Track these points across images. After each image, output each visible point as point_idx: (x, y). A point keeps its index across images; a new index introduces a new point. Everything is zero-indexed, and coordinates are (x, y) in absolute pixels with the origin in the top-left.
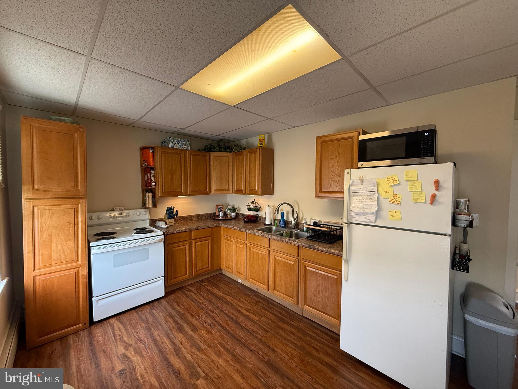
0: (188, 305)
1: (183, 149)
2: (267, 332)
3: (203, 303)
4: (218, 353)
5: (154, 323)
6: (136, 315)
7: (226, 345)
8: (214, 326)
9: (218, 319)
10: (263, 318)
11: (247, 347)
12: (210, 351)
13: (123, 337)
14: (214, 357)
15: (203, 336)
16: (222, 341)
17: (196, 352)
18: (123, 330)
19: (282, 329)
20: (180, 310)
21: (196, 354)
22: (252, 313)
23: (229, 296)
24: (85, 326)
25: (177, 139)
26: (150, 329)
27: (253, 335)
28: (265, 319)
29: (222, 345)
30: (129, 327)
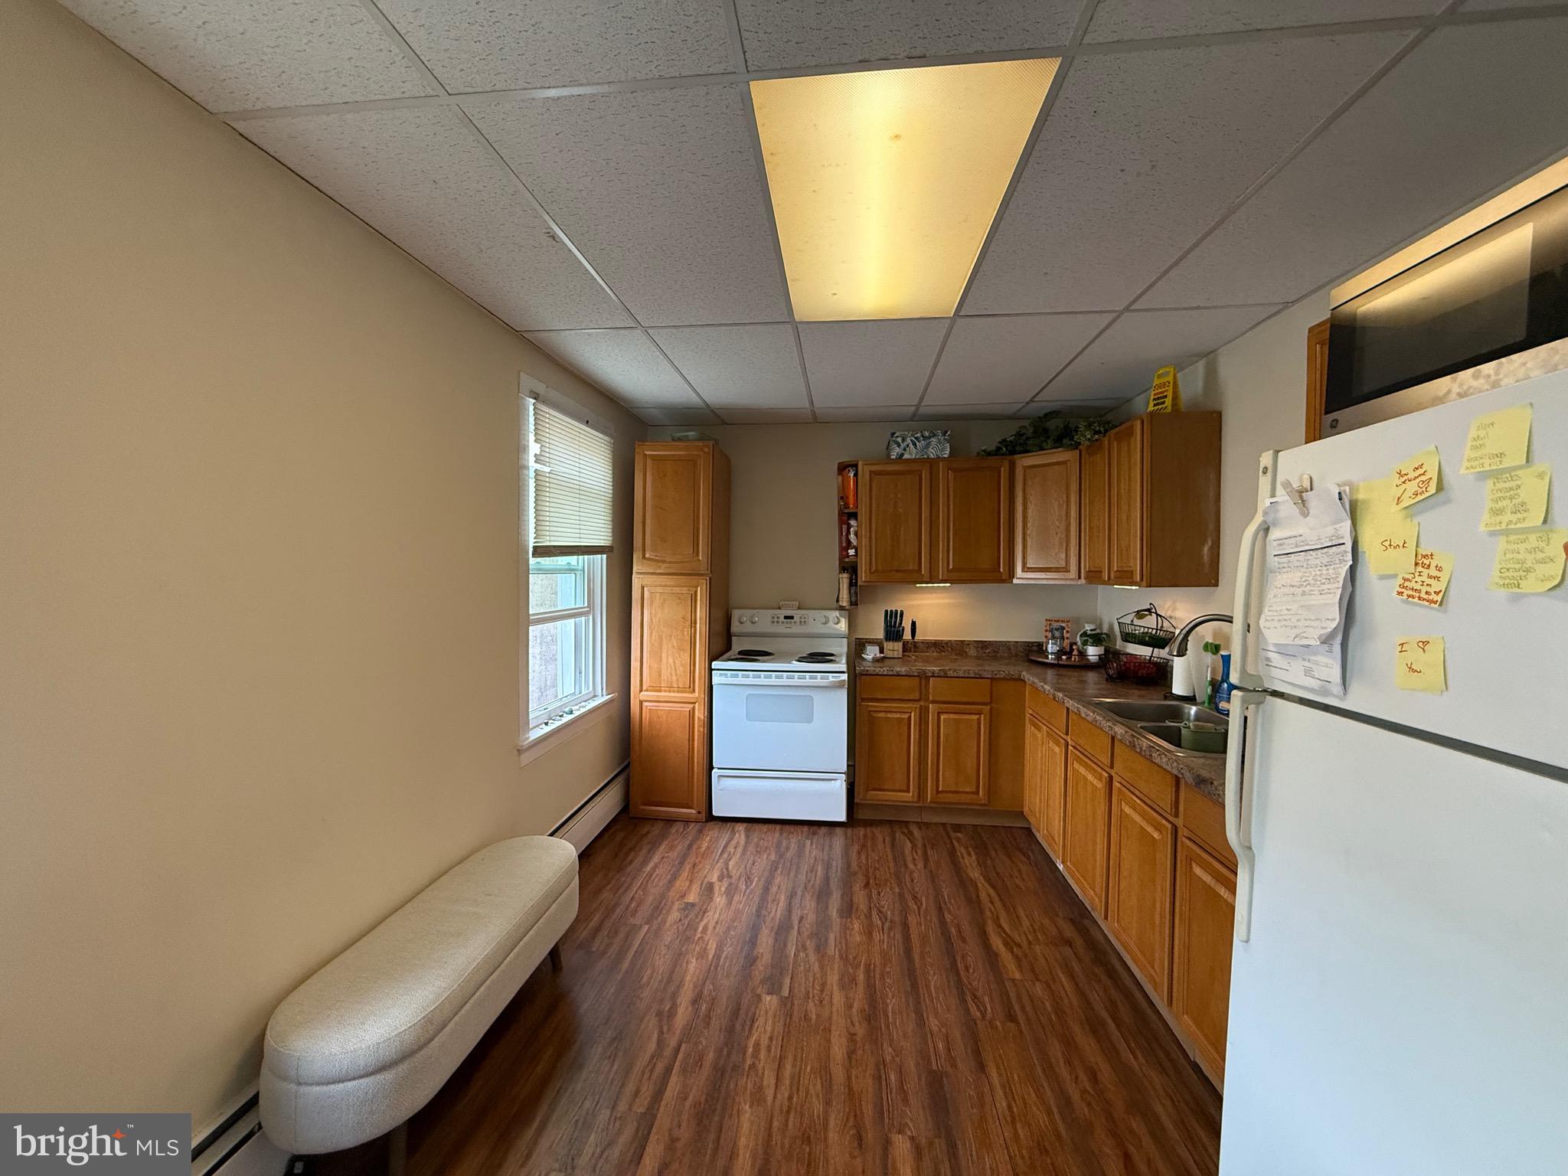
0: (878, 861)
1: (928, 458)
2: (1011, 1017)
3: (911, 873)
4: (847, 980)
5: (791, 862)
6: (777, 835)
7: (878, 976)
8: (890, 929)
9: (912, 920)
10: (1037, 983)
11: (919, 1013)
12: (836, 966)
13: (730, 860)
14: (833, 979)
15: (848, 932)
16: (878, 964)
17: (811, 951)
18: (740, 850)
19: (1069, 1043)
20: (854, 864)
21: (807, 955)
22: (1017, 958)
23: (993, 887)
24: (700, 816)
25: (912, 435)
26: (776, 869)
27: (964, 1001)
28: (1039, 990)
29: (868, 971)
30: (751, 848)
